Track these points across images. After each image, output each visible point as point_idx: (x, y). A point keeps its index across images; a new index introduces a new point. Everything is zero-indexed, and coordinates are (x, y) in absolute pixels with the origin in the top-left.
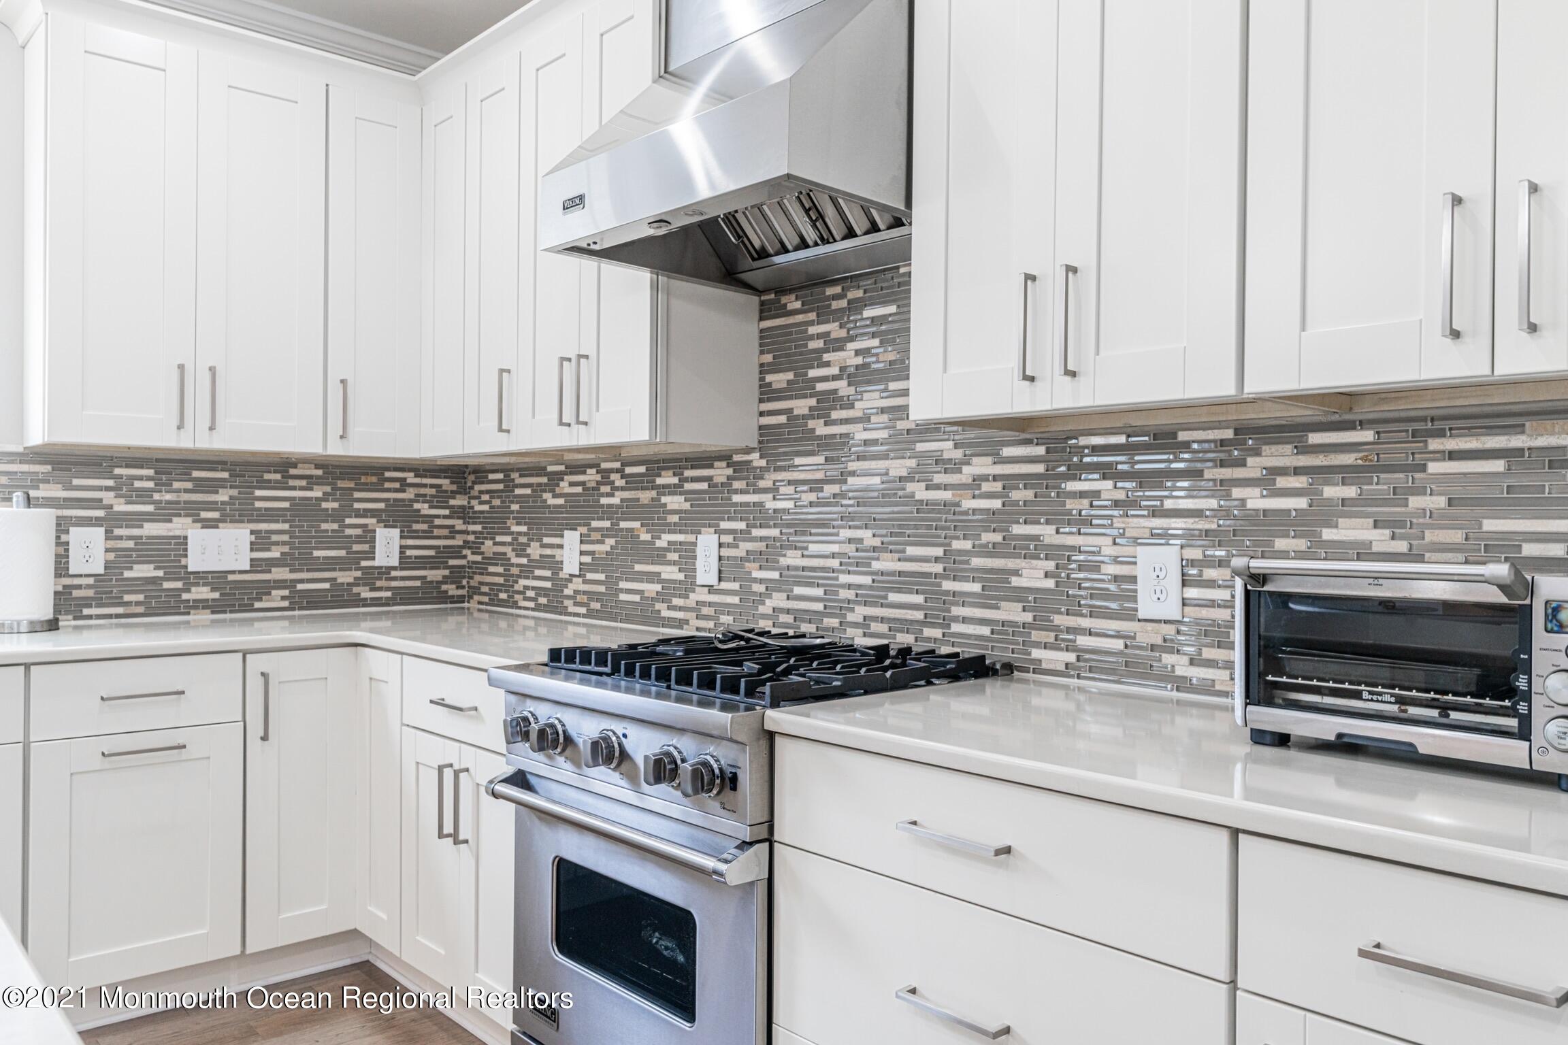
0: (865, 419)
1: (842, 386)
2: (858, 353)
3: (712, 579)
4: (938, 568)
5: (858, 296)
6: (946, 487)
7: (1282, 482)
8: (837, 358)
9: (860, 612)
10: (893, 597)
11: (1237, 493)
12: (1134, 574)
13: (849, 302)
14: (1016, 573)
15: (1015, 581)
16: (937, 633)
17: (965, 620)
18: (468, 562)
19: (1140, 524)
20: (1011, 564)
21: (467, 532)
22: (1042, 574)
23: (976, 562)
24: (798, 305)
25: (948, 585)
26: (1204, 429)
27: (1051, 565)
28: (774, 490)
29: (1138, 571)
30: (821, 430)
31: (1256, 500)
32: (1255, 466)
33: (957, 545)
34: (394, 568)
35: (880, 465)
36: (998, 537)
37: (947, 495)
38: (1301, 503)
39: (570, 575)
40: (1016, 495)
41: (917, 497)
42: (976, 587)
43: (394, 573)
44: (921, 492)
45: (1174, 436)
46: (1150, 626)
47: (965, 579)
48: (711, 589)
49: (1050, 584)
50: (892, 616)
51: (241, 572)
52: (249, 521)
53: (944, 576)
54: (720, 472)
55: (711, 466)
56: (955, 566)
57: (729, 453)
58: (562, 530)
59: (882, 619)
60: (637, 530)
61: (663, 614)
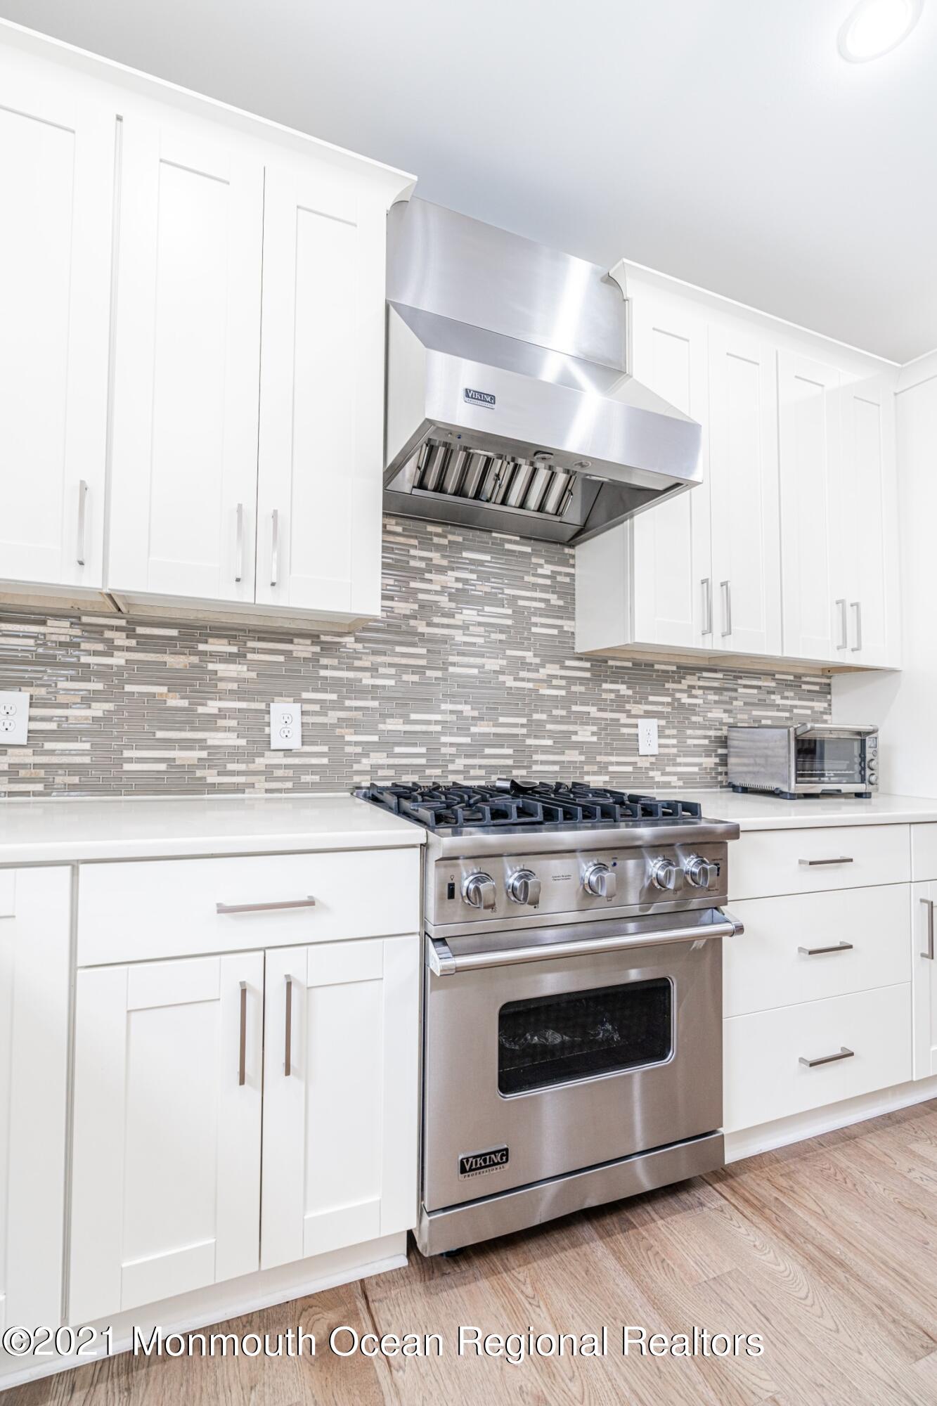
0: (465, 627)
1: (444, 601)
2: (458, 580)
3: (295, 743)
4: (524, 731)
5: (457, 540)
6: (529, 680)
7: (693, 692)
8: (438, 579)
9: (460, 763)
10: (488, 751)
11: (678, 695)
12: (636, 732)
13: (449, 541)
14: (576, 733)
15: (574, 738)
17: (543, 763)
19: (637, 709)
20: (572, 728)
22: (589, 734)
23: (549, 727)
24: (399, 529)
25: (529, 742)
26: (665, 665)
27: (595, 729)
28: (373, 670)
29: (640, 731)
30: (422, 628)
31: (685, 699)
32: (685, 683)
33: (536, 716)
35: (478, 661)
36: (563, 713)
37: (530, 685)
38: (700, 701)
40: (574, 688)
41: (507, 685)
42: (550, 742)
44: (510, 682)
45: (653, 666)
46: (644, 758)
47: (543, 738)
48: (288, 752)
49: (594, 739)
50: (489, 764)
53: (528, 736)
54: (302, 649)
55: (291, 642)
56: (536, 729)
57: (316, 633)
59: (480, 767)
60: (161, 694)
61: (210, 780)
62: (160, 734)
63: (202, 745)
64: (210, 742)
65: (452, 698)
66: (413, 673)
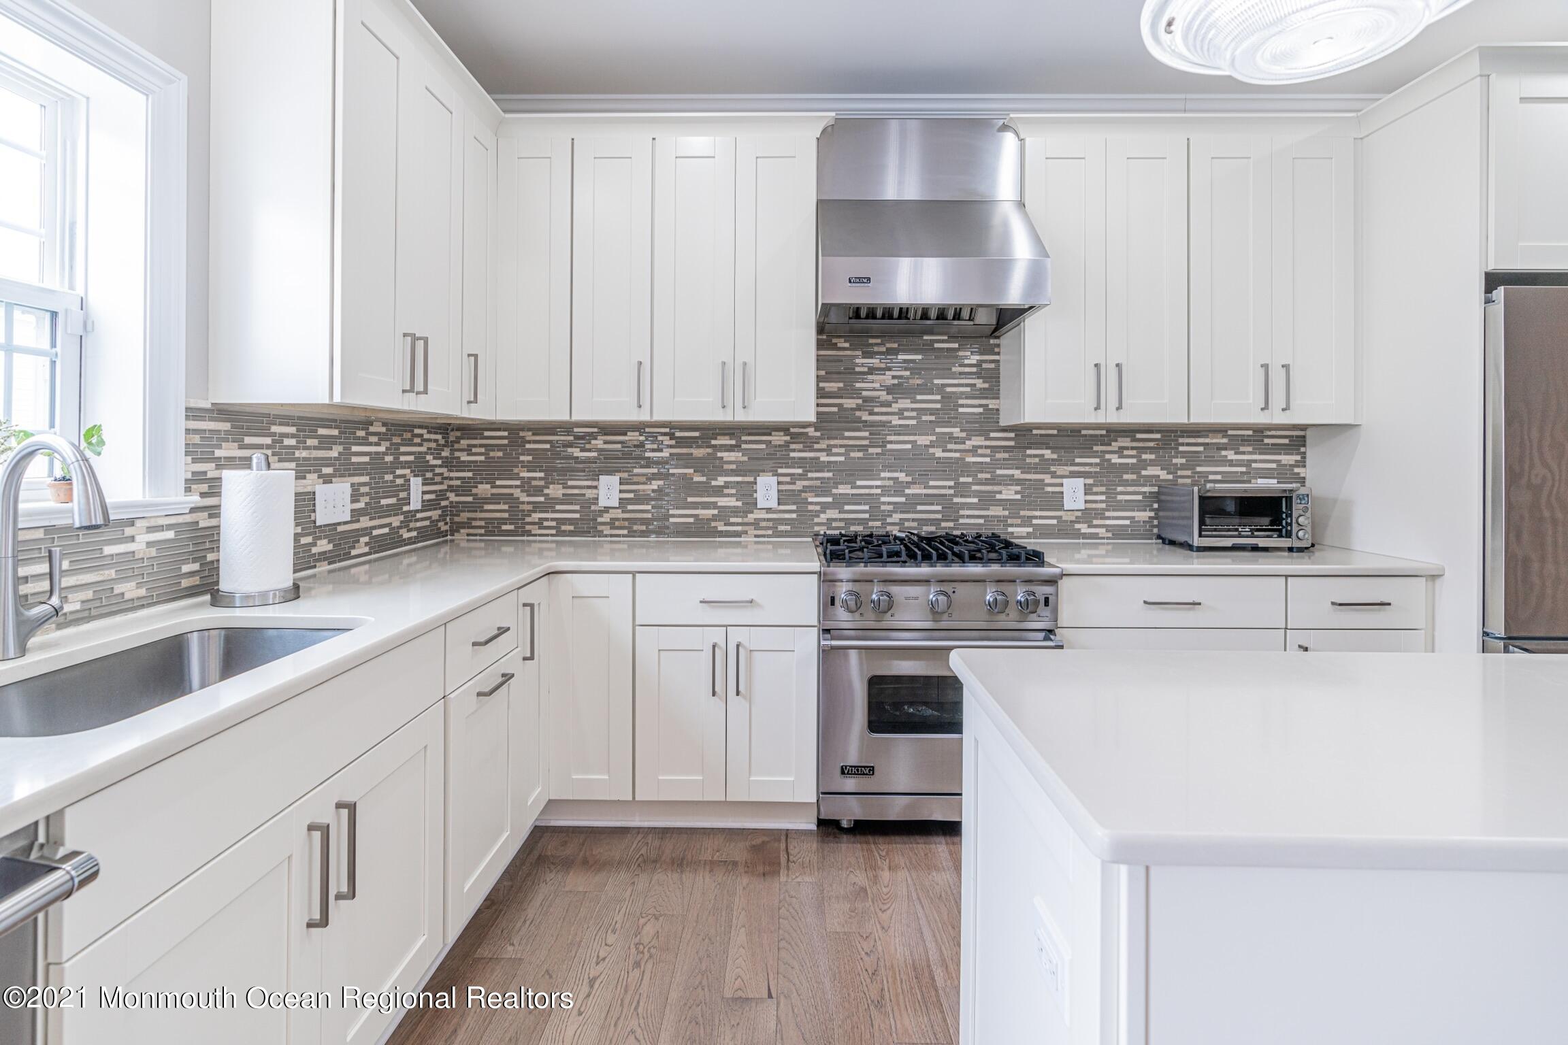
0: (900, 413)
1: (884, 396)
2: (894, 377)
3: (773, 504)
4: (952, 492)
5: (894, 346)
6: (956, 451)
7: (1126, 452)
8: (877, 378)
9: (896, 517)
10: (919, 508)
11: (1107, 456)
12: (1062, 491)
13: (887, 348)
14: (1000, 492)
15: (998, 497)
16: (951, 524)
17: (968, 517)
18: (451, 502)
19: (1061, 470)
20: (996, 488)
21: (451, 479)
22: (1013, 492)
23: (974, 488)
24: (847, 345)
25: (956, 500)
26: (1094, 430)
27: (1018, 488)
28: (828, 451)
29: (1064, 489)
30: (865, 417)
31: (1115, 459)
32: (1115, 446)
33: (962, 480)
34: (417, 511)
35: (911, 438)
36: (988, 476)
37: (957, 455)
38: (1134, 461)
39: (605, 507)
40: (998, 456)
41: (936, 456)
42: (975, 500)
43: (419, 515)
44: (939, 453)
45: (1080, 432)
46: (1069, 513)
47: (969, 496)
48: (769, 510)
49: (1018, 497)
50: (921, 518)
51: (346, 523)
52: (350, 475)
53: (955, 495)
54: (778, 439)
55: (770, 434)
56: (961, 490)
57: (787, 427)
58: (598, 475)
59: (914, 520)
60: (690, 474)
61: (720, 529)
62: (689, 499)
63: (714, 505)
64: (719, 504)
65: (890, 468)
66: (859, 451)
